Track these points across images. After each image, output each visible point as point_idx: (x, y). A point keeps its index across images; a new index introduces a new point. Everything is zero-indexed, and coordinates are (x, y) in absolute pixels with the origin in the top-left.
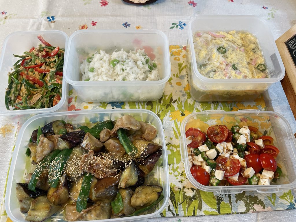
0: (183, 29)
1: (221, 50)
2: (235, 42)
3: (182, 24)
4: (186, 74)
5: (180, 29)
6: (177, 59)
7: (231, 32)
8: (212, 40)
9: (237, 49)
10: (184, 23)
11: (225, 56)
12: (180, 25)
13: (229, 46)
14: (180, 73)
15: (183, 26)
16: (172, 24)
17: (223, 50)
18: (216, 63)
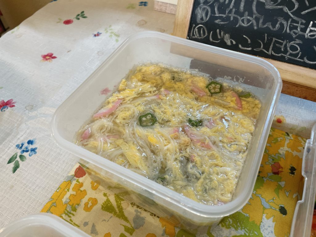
0: (36, 151)
1: (145, 121)
2: (144, 93)
3: (26, 145)
4: (135, 207)
5: (34, 155)
6: (90, 204)
7: (121, 86)
8: (114, 122)
9: (160, 98)
10: (27, 141)
11: (163, 122)
12: (23, 151)
13: (145, 105)
14: (126, 219)
15: (31, 147)
16: (9, 162)
17: (148, 117)
18: (169, 146)
